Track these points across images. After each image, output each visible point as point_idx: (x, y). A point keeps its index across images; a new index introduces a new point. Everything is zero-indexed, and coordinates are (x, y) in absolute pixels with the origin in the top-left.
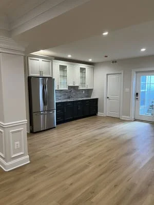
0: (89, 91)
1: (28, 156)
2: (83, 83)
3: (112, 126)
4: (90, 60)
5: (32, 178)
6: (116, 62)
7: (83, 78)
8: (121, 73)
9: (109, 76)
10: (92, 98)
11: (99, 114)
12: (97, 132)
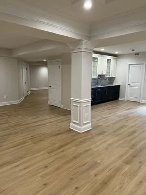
0: (112, 79)
1: (90, 124)
2: (108, 72)
3: (137, 108)
4: (117, 53)
5: (101, 136)
6: (138, 54)
7: (109, 67)
8: (143, 64)
9: (131, 66)
10: (114, 85)
11: (121, 98)
12: (127, 112)
